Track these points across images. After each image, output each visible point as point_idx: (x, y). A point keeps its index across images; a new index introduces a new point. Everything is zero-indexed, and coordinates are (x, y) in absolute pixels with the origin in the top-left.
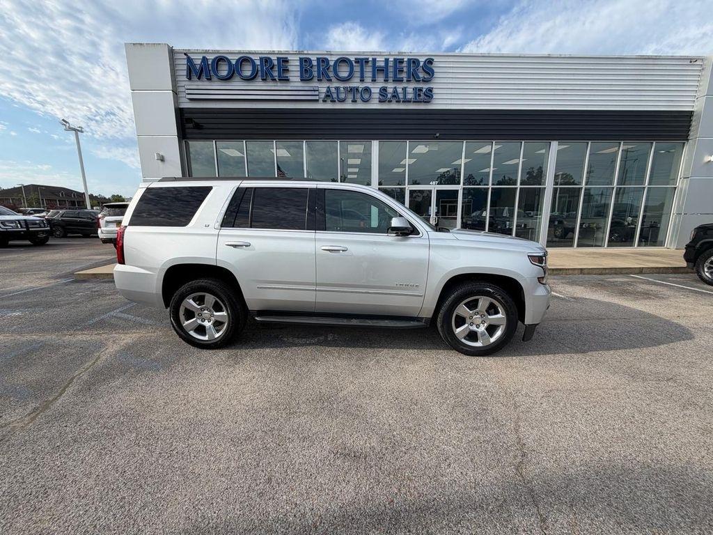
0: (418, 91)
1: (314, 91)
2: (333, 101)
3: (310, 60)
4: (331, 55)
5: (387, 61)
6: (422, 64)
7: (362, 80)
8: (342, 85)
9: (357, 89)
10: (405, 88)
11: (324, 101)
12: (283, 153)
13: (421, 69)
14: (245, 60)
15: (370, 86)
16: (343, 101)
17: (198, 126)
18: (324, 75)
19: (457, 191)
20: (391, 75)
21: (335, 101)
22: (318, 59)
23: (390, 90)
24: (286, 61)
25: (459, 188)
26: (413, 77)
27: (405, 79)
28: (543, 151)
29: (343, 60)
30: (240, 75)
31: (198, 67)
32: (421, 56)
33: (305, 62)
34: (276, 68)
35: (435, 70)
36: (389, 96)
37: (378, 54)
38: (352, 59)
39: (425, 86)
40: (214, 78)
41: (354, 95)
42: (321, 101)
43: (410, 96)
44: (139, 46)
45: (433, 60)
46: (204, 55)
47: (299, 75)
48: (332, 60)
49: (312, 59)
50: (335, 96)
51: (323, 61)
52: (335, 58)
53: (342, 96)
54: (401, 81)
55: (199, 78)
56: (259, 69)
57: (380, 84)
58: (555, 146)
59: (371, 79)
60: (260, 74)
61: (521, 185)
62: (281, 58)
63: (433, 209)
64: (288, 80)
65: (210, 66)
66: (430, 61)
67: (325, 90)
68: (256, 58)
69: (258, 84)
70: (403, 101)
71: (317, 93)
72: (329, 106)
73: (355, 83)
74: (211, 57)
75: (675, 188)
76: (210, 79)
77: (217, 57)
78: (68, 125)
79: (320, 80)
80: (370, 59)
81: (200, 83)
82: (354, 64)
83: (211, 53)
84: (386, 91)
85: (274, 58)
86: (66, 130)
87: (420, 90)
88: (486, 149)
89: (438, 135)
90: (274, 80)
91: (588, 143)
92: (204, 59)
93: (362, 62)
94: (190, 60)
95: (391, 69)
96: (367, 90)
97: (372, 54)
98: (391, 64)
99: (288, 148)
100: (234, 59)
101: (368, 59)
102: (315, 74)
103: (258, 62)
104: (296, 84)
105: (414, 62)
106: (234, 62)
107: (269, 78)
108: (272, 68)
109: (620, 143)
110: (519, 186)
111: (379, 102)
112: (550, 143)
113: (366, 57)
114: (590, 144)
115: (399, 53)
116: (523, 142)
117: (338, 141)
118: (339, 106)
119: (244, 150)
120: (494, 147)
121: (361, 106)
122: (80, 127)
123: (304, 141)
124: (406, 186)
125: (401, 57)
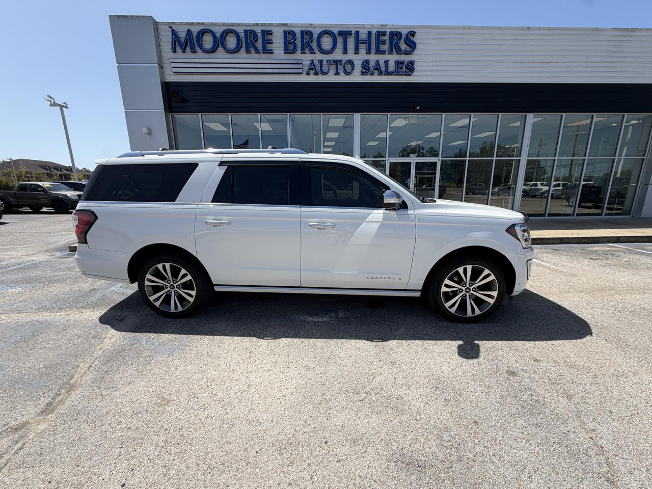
0: (399, 64)
1: (298, 64)
2: (316, 74)
4: (315, 27)
5: (370, 33)
6: (404, 36)
7: (345, 51)
8: (325, 57)
9: (340, 62)
10: (388, 61)
11: (308, 74)
12: (266, 127)
13: (402, 41)
14: (229, 32)
15: (353, 59)
18: (307, 48)
19: (436, 163)
20: (373, 47)
21: (318, 75)
22: (302, 32)
23: (372, 64)
24: (270, 33)
25: (438, 160)
27: (387, 52)
28: (518, 124)
29: (327, 32)
30: (224, 48)
31: (183, 40)
32: (404, 28)
33: (289, 35)
34: (260, 41)
35: (417, 42)
36: (372, 69)
37: (361, 26)
38: (336, 31)
40: (199, 51)
41: (337, 68)
42: (304, 74)
43: (392, 67)
44: (123, 18)
45: (415, 33)
46: (189, 28)
47: (283, 48)
48: (316, 32)
49: (296, 32)
50: (318, 68)
51: (307, 34)
52: (318, 31)
53: (325, 69)
54: (383, 53)
55: (184, 52)
56: (244, 42)
57: (363, 56)
58: (531, 118)
59: (353, 52)
60: (244, 46)
61: (497, 157)
62: (266, 31)
63: (412, 181)
64: (272, 53)
65: (195, 39)
66: (413, 34)
67: (308, 63)
68: (240, 30)
69: (242, 56)
70: (385, 75)
71: (300, 66)
72: (312, 79)
74: (195, 30)
75: (643, 159)
76: (194, 51)
77: (202, 30)
78: (52, 101)
79: (303, 52)
80: (353, 32)
81: (184, 55)
82: (337, 37)
83: (195, 25)
84: (369, 65)
85: (258, 30)
86: (51, 105)
87: (402, 63)
88: (464, 122)
89: (418, 108)
90: (257, 52)
91: (562, 116)
92: (189, 32)
93: (345, 34)
94: (174, 33)
95: (373, 43)
96: (350, 62)
97: (356, 26)
98: (373, 37)
99: (269, 121)
100: (218, 31)
102: (299, 47)
103: (242, 35)
104: (281, 57)
105: (396, 35)
106: (218, 35)
107: (252, 50)
108: (256, 41)
109: (593, 116)
110: (495, 158)
111: (362, 75)
112: (526, 115)
113: (349, 30)
114: (564, 116)
115: (382, 25)
116: (500, 114)
117: (322, 114)
118: (321, 79)
119: (229, 124)
120: (472, 120)
121: (343, 78)
122: (64, 103)
123: (288, 114)
124: (387, 159)
125: (383, 30)
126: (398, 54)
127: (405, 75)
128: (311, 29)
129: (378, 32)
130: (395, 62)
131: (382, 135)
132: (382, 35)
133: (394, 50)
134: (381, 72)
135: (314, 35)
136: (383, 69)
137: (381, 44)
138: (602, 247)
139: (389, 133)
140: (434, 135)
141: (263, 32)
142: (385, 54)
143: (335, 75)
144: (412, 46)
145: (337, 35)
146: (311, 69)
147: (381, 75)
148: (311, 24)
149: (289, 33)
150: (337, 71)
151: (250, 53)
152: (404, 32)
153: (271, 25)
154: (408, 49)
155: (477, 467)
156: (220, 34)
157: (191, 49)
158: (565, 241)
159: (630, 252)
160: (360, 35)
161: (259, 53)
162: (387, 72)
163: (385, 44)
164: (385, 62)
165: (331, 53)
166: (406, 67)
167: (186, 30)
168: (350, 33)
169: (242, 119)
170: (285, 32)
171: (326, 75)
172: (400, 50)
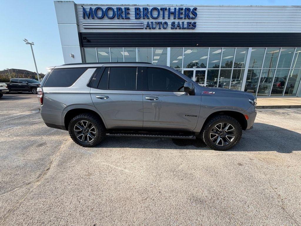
0: (189, 24)
1: (142, 24)
2: (150, 29)
3: (140, 9)
4: (150, 6)
5: (175, 9)
6: (191, 10)
7: (164, 18)
8: (154, 21)
9: (161, 23)
10: (184, 22)
11: (146, 29)
12: (126, 54)
13: (191, 13)
14: (109, 9)
15: (167, 22)
16: (154, 29)
17: (89, 41)
18: (146, 16)
19: (205, 71)
20: (177, 16)
22: (143, 8)
23: (176, 23)
24: (128, 9)
26: (187, 16)
27: (183, 18)
28: (244, 52)
29: (155, 9)
30: (107, 16)
31: (88, 12)
33: (137, 10)
34: (124, 13)
35: (198, 13)
36: (176, 26)
37: (171, 5)
38: (159, 8)
39: (192, 21)
40: (96, 18)
41: (160, 26)
42: (144, 28)
43: (185, 26)
44: (60, 2)
45: (197, 8)
46: (91, 7)
47: (135, 16)
48: (150, 8)
51: (146, 9)
52: (151, 8)
53: (154, 26)
54: (181, 18)
55: (89, 18)
56: (116, 13)
57: (172, 20)
58: (251, 49)
59: (167, 18)
60: (116, 15)
61: (234, 68)
62: (126, 8)
63: (194, 79)
64: (130, 19)
66: (195, 9)
67: (146, 23)
68: (115, 8)
69: (116, 21)
70: (182, 29)
71: (143, 25)
72: (148, 31)
73: (160, 20)
74: (94, 8)
76: (93, 18)
78: (27, 41)
79: (144, 19)
80: (168, 8)
81: (89, 20)
82: (160, 11)
83: (94, 6)
85: (123, 8)
86: (26, 44)
87: (190, 23)
88: (219, 51)
89: (197, 45)
90: (123, 18)
92: (91, 9)
93: (164, 10)
94: (84, 9)
95: (177, 13)
96: (166, 23)
97: (168, 5)
98: (177, 10)
99: (128, 51)
100: (104, 8)
101: (166, 8)
102: (142, 15)
103: (115, 10)
104: (133, 21)
105: (188, 10)
106: (104, 10)
107: (121, 18)
108: (122, 13)
109: (280, 48)
110: (233, 69)
111: (171, 29)
112: (248, 48)
113: (166, 7)
114: (266, 49)
115: (181, 5)
116: (236, 48)
117: (152, 48)
118: (152, 31)
119: (109, 52)
120: (223, 50)
121: (163, 31)
122: (32, 42)
123: (137, 48)
124: (182, 69)
125: (182, 7)
126: (188, 19)
127: (192, 29)
128: (148, 7)
129: (179, 8)
130: (187, 23)
131: (180, 57)
132: (181, 10)
133: (187, 17)
134: (180, 27)
135: (149, 10)
136: (181, 26)
137: (181, 14)
138: (282, 110)
139: (183, 57)
140: (204, 57)
141: (125, 8)
142: (182, 19)
143: (159, 29)
144: (195, 15)
145: (160, 10)
146: (147, 26)
147: (180, 29)
148: (147, 5)
149: (137, 9)
150: (160, 27)
151: (119, 18)
152: (192, 8)
153: (129, 5)
154: (194, 16)
155: (225, 202)
156: (105, 9)
157: (92, 17)
158: (265, 107)
159: (295, 112)
160: (171, 10)
161: (124, 18)
162: (183, 27)
163: (182, 14)
164: (182, 23)
165: (157, 18)
166: (192, 25)
167: (89, 8)
168: (166, 9)
169: (115, 50)
170: (135, 8)
171: (155, 29)
172: (190, 17)
